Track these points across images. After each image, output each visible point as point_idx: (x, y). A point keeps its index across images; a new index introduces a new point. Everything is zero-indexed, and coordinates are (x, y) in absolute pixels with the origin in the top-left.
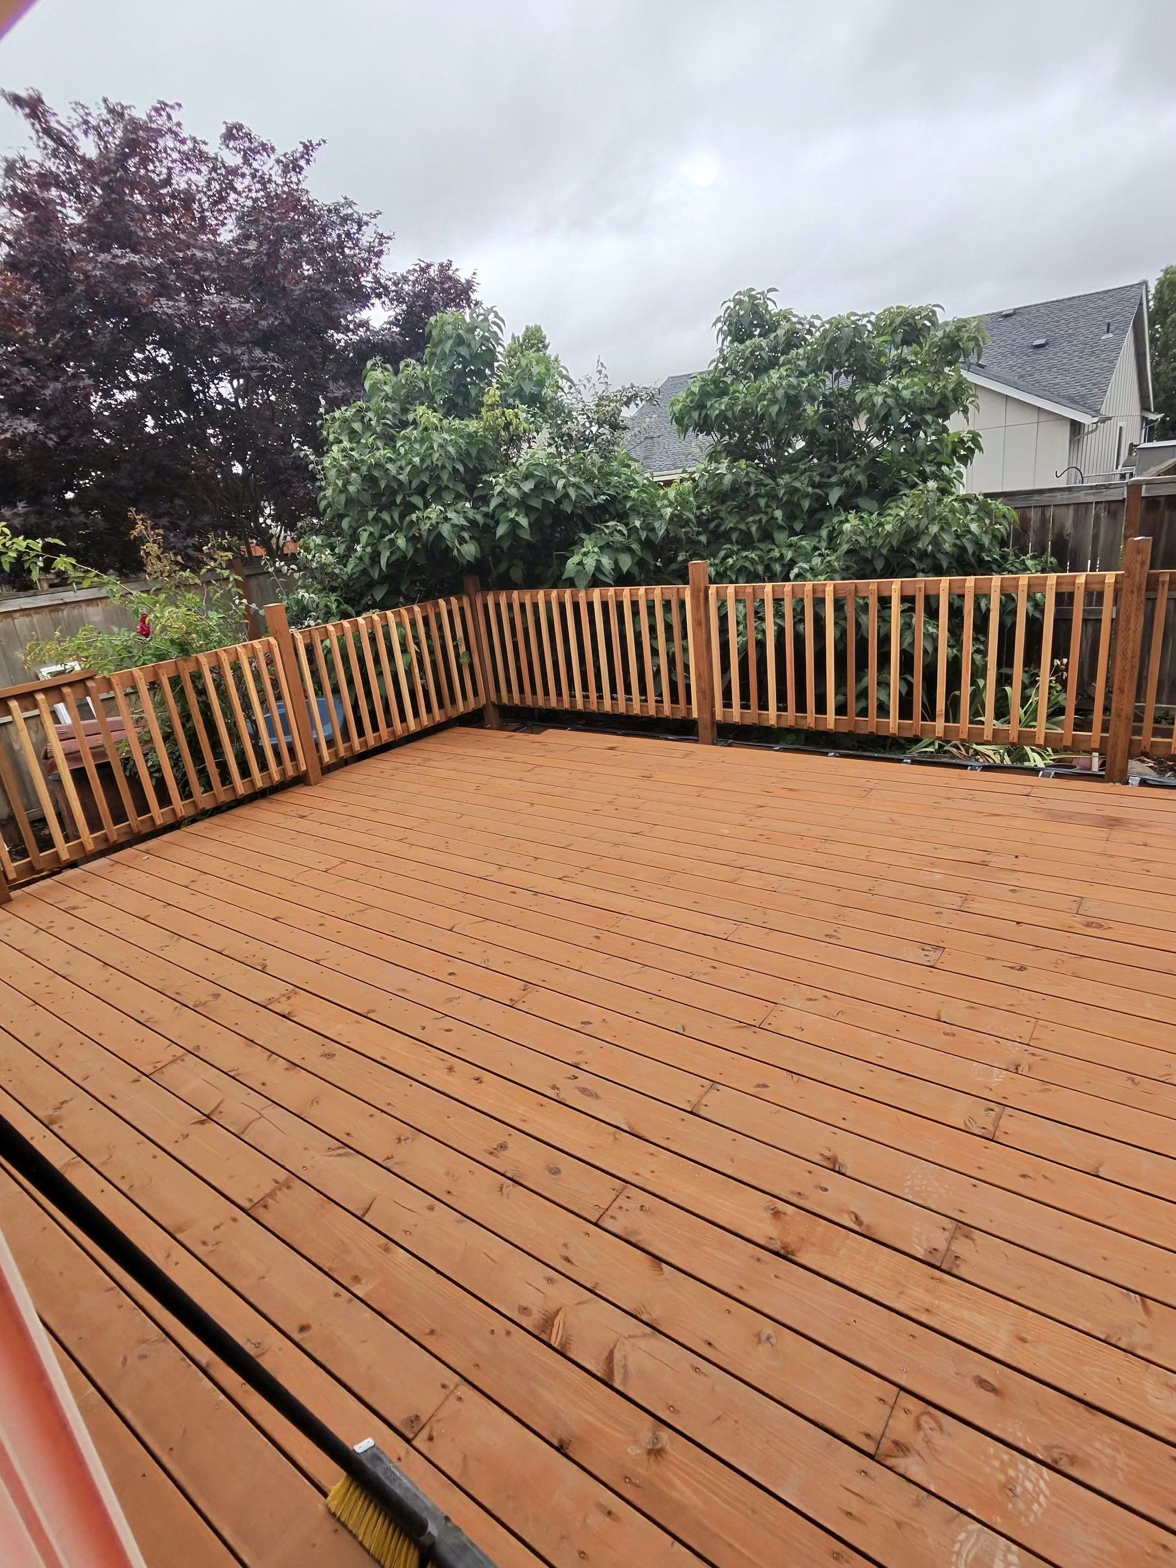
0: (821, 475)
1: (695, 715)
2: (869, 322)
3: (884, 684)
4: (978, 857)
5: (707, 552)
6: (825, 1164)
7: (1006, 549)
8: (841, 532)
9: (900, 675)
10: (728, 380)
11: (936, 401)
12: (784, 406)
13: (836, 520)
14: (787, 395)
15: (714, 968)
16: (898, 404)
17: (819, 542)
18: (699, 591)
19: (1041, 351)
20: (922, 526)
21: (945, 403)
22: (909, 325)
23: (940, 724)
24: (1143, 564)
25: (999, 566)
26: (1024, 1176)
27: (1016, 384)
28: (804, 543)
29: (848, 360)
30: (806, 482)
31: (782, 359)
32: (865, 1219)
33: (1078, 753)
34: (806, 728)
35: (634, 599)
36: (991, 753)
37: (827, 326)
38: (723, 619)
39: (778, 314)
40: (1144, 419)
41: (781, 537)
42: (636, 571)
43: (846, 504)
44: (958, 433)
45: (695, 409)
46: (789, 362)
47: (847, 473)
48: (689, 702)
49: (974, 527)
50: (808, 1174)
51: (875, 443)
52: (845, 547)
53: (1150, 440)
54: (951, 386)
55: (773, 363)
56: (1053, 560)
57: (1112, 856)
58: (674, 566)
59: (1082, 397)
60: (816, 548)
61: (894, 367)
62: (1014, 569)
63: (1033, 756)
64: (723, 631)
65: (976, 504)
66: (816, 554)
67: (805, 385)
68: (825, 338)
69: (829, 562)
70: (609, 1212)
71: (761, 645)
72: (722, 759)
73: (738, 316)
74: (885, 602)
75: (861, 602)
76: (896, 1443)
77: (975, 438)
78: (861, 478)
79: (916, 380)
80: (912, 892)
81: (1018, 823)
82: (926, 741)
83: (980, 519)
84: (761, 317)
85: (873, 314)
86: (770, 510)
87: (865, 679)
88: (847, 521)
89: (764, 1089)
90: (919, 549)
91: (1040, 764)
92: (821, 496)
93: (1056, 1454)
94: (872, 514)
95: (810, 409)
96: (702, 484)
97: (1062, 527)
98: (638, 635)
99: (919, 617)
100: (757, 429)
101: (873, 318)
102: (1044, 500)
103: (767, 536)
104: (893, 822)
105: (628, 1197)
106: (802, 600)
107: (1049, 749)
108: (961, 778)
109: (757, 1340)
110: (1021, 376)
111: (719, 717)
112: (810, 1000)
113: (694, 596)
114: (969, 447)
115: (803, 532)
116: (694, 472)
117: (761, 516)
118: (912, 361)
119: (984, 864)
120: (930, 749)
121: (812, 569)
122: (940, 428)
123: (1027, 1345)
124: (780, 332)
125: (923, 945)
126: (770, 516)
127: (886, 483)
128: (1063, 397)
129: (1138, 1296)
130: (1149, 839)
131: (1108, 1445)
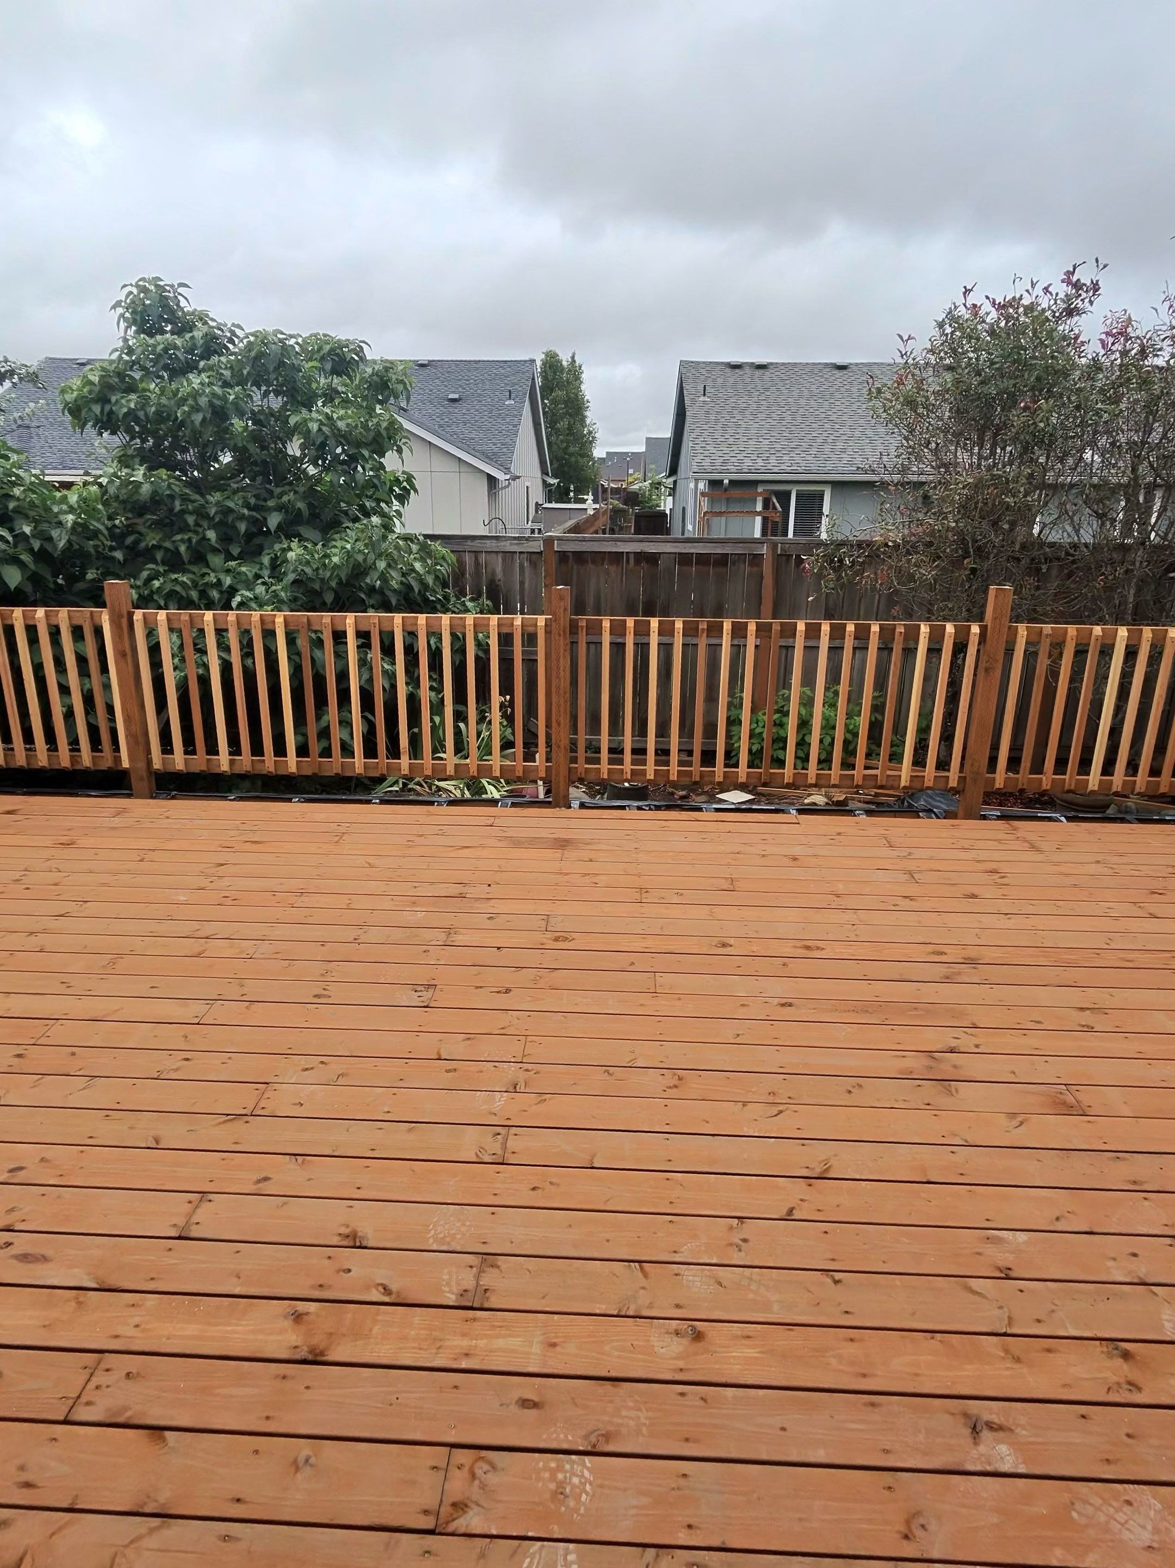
0: (257, 497)
1: (126, 764)
2: (297, 343)
3: (346, 723)
4: (455, 890)
5: (127, 570)
6: (345, 1243)
7: (447, 590)
8: (286, 561)
9: (362, 712)
10: (137, 375)
11: (370, 438)
12: (208, 416)
13: (277, 547)
14: (211, 404)
15: (187, 1059)
16: (334, 434)
17: (261, 569)
18: (121, 616)
19: (456, 405)
20: (370, 561)
21: (380, 440)
22: (337, 355)
23: (405, 762)
24: (565, 609)
25: (443, 606)
26: (534, 1189)
27: (436, 432)
28: (244, 569)
29: (277, 379)
30: (240, 502)
31: (202, 364)
32: (394, 1287)
33: (525, 783)
34: (265, 772)
35: (31, 623)
36: (451, 788)
37: (252, 339)
38: (154, 650)
39: (193, 313)
40: (544, 482)
41: (216, 560)
42: (29, 588)
43: (288, 531)
44: (393, 472)
45: (96, 401)
46: (211, 368)
47: (285, 498)
48: (117, 749)
49: (418, 566)
50: (327, 1261)
51: (312, 470)
52: (291, 577)
53: (550, 502)
54: (384, 425)
55: (191, 367)
56: (489, 603)
57: (567, 874)
58: (80, 586)
59: (495, 454)
60: (258, 577)
61: (325, 395)
62: (456, 610)
63: (490, 788)
64: (156, 664)
65: (417, 544)
66: (260, 581)
67: (232, 397)
68: (250, 351)
69: (274, 591)
70: (84, 1399)
71: (204, 681)
72: (167, 814)
73: (144, 304)
74: (339, 637)
75: (314, 636)
76: (454, 1505)
77: (410, 478)
78: (301, 505)
79: (350, 412)
80: (398, 934)
81: (485, 853)
82: (390, 780)
83: (422, 560)
84: (173, 312)
85: (301, 337)
86: (200, 530)
87: (325, 718)
88: (290, 549)
89: (266, 1183)
90: (367, 584)
91: (497, 795)
92: (257, 519)
93: (593, 1439)
94: (316, 544)
95: (237, 424)
96: (112, 490)
97: (494, 573)
98: (38, 669)
99: (375, 654)
100: (175, 437)
101: (300, 340)
102: (477, 545)
103: (199, 557)
104: (371, 866)
105: (107, 1370)
106: (248, 632)
107: (502, 781)
108: (429, 814)
109: (293, 1470)
110: (440, 426)
111: (157, 764)
112: (307, 1069)
113: (115, 622)
114: (405, 487)
115: (241, 557)
116: (101, 476)
117: (190, 535)
118: (343, 393)
119: (462, 896)
120: (395, 788)
121: (256, 598)
122: (378, 465)
123: (558, 1349)
124: (198, 334)
125: (415, 987)
126: (201, 536)
127: (327, 515)
128: (478, 451)
129: (636, 1264)
130: (593, 855)
131: (632, 1409)
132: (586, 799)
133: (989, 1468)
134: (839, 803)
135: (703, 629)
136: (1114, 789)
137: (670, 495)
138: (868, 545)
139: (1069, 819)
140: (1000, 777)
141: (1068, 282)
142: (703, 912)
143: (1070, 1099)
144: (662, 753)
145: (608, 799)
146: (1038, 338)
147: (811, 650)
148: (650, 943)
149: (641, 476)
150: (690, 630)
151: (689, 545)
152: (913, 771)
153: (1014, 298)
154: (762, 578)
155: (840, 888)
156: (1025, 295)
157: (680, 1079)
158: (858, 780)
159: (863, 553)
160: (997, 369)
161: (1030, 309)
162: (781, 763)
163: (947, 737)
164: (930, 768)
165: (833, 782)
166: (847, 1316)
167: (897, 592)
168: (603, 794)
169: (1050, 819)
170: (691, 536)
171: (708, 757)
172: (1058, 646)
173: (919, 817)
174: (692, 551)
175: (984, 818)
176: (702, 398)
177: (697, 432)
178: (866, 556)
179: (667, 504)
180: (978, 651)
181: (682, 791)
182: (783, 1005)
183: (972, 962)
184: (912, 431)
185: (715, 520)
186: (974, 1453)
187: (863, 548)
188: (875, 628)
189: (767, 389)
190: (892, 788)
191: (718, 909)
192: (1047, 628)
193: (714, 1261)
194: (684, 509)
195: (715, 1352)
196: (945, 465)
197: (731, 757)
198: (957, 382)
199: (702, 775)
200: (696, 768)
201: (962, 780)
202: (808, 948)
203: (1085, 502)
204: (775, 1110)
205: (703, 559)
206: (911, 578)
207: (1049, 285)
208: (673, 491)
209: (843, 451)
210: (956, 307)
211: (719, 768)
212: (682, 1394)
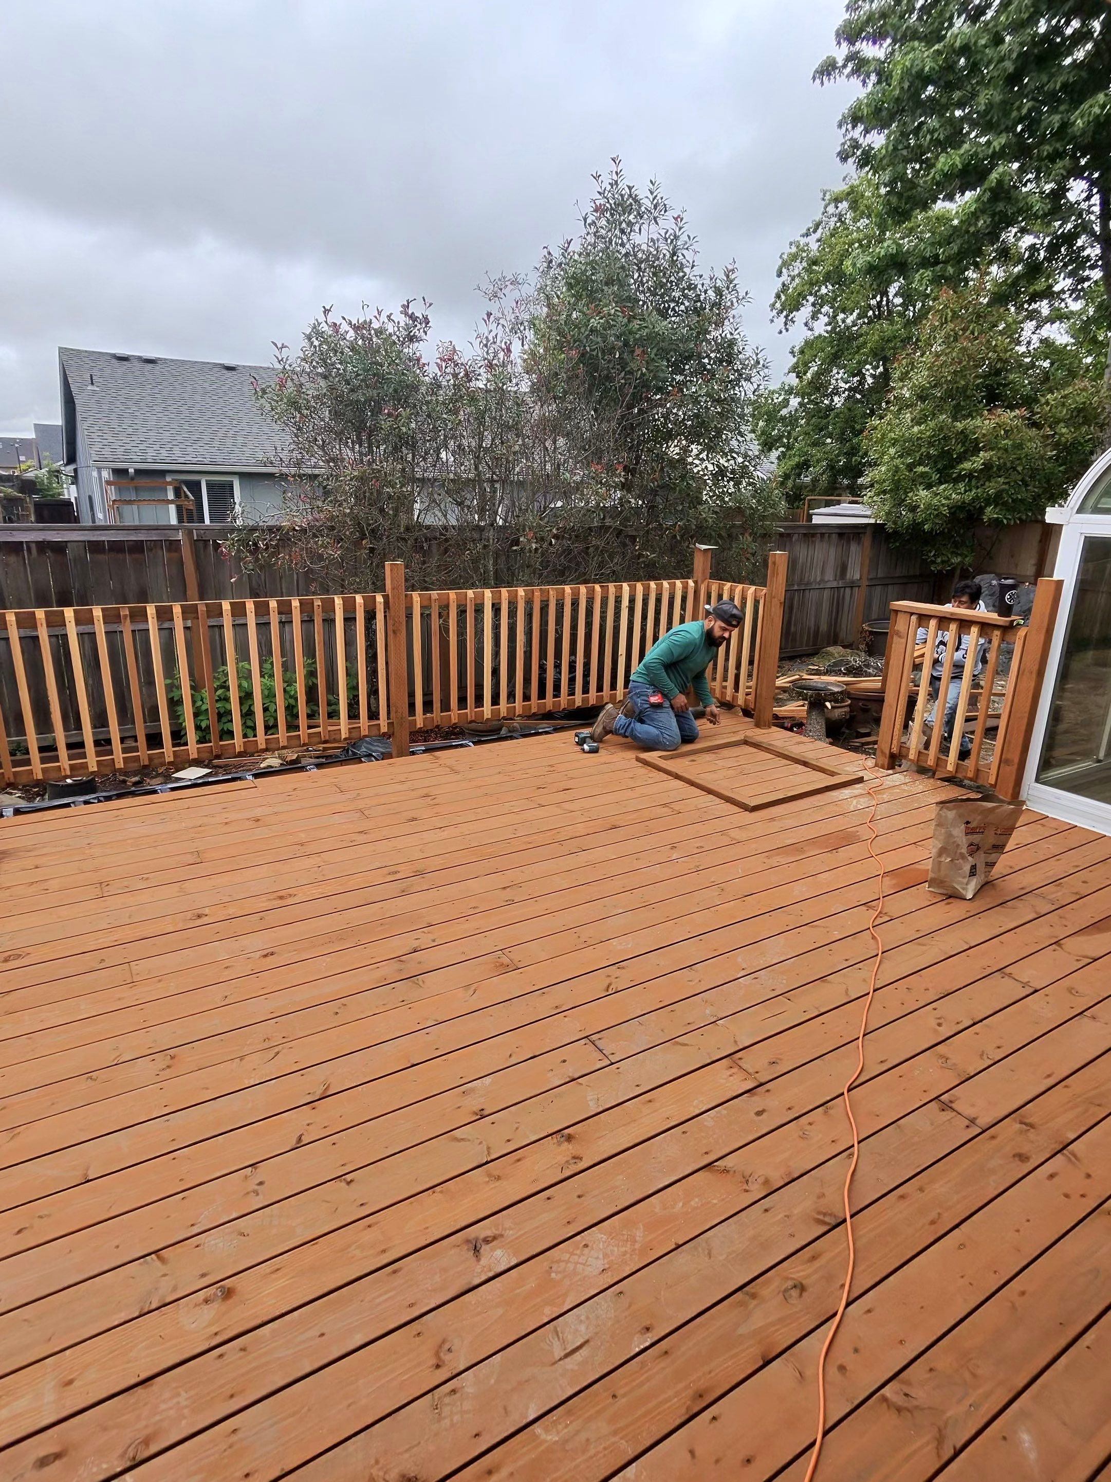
26: (19, 1232)
57: (8, 888)
93: (131, 1453)
123: (76, 1384)
129: (153, 1256)
130: (39, 862)
131: (171, 1398)
132: (23, 804)
133: (491, 1274)
134: (293, 762)
135: (126, 616)
136: (502, 715)
137: (72, 483)
138: (278, 530)
139: (475, 743)
140: (420, 719)
141: (406, 314)
142: (174, 889)
143: (506, 960)
144: (103, 743)
145: (50, 799)
146: (389, 357)
147: (240, 628)
148: (119, 935)
149: (35, 462)
150: (111, 618)
151: (99, 532)
152: (349, 724)
153: (365, 321)
154: (182, 564)
155: (303, 837)
156: (374, 320)
157: (172, 1058)
158: (304, 739)
159: (275, 537)
160: (362, 380)
161: (379, 332)
162: (230, 734)
163: (373, 692)
164: (363, 720)
165: (281, 744)
166: (363, 1207)
167: (311, 570)
168: (43, 796)
169: (462, 746)
170: (103, 523)
171: (154, 740)
172: (444, 608)
173: (361, 762)
174: (103, 538)
175: (413, 753)
176: (90, 387)
177: (90, 421)
178: (279, 540)
179: (70, 493)
180: (385, 616)
181: (135, 776)
182: (265, 956)
183: (420, 873)
184: (300, 429)
185: (126, 509)
186: (478, 1269)
187: (274, 533)
188: (295, 603)
189: (160, 384)
190: (335, 741)
191: (187, 884)
192: (434, 594)
193: (234, 1215)
194: (90, 498)
195: (247, 1300)
196: (333, 460)
197: (178, 736)
198: (331, 388)
199: (151, 758)
200: (143, 753)
201: (390, 725)
202: (281, 898)
203: (446, 492)
204: (272, 1053)
205: (117, 547)
206: (320, 558)
207: (391, 314)
208: (75, 480)
209: (244, 445)
210: (319, 324)
211: (168, 750)
212: (221, 1356)
